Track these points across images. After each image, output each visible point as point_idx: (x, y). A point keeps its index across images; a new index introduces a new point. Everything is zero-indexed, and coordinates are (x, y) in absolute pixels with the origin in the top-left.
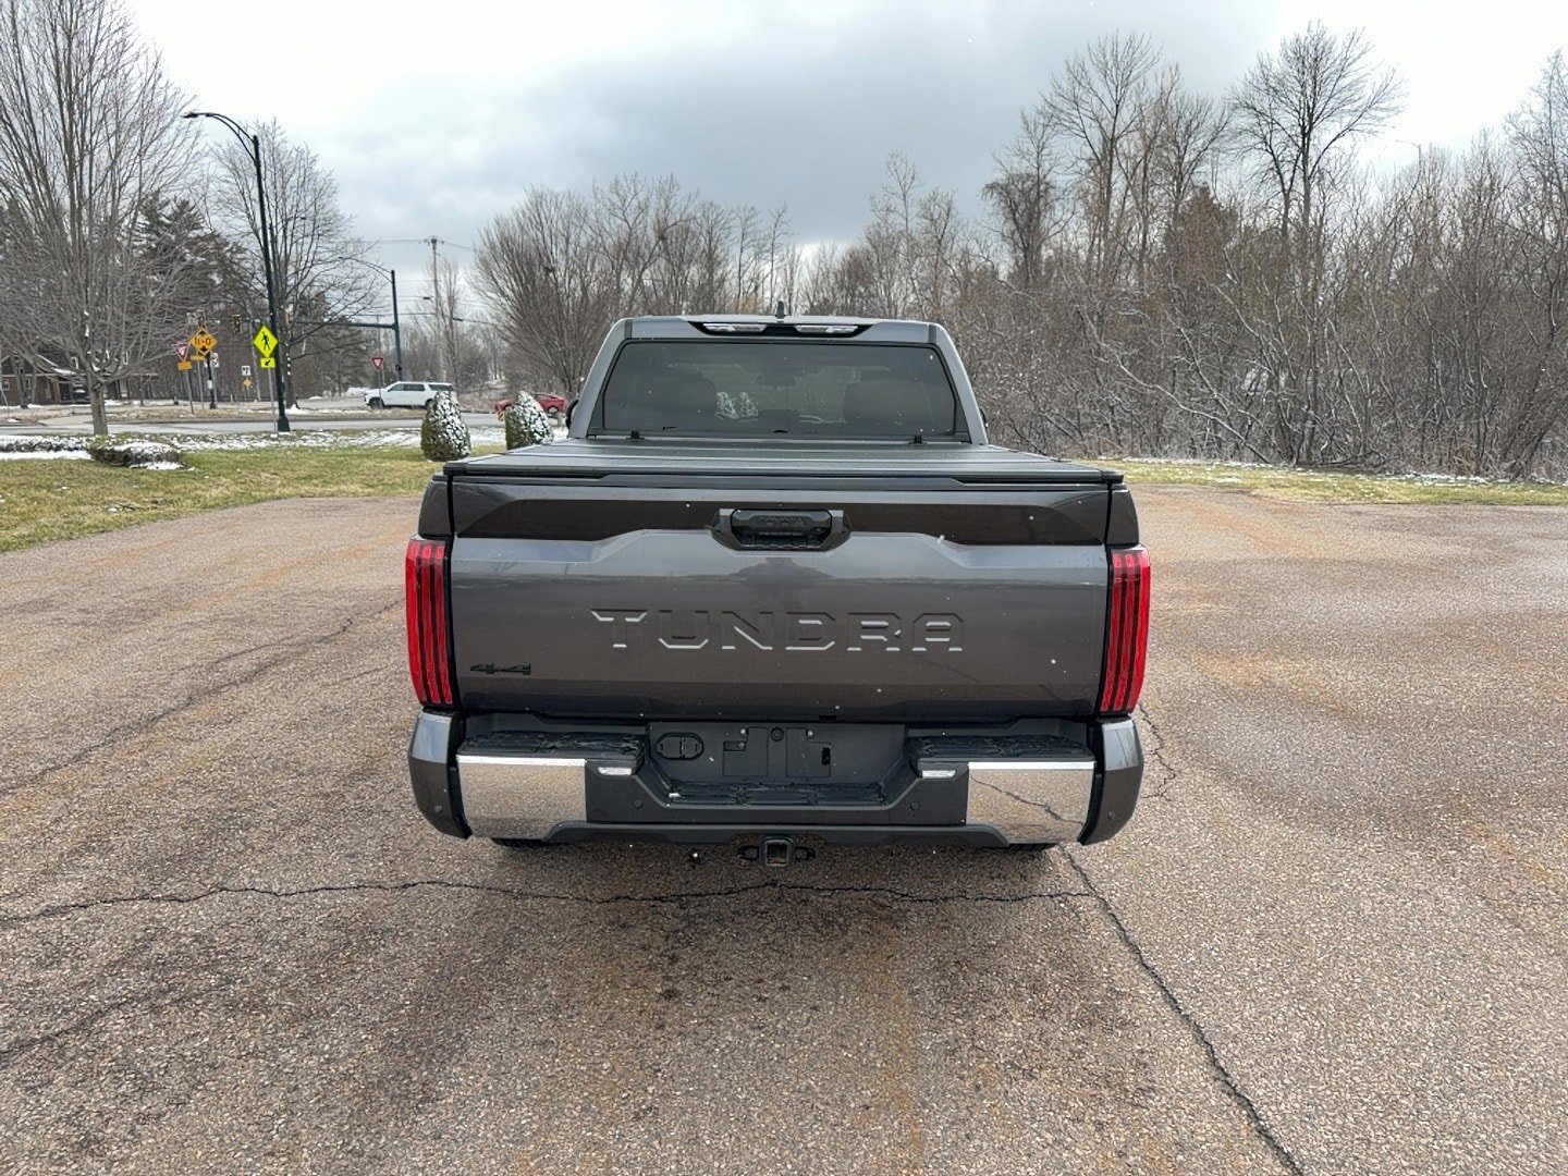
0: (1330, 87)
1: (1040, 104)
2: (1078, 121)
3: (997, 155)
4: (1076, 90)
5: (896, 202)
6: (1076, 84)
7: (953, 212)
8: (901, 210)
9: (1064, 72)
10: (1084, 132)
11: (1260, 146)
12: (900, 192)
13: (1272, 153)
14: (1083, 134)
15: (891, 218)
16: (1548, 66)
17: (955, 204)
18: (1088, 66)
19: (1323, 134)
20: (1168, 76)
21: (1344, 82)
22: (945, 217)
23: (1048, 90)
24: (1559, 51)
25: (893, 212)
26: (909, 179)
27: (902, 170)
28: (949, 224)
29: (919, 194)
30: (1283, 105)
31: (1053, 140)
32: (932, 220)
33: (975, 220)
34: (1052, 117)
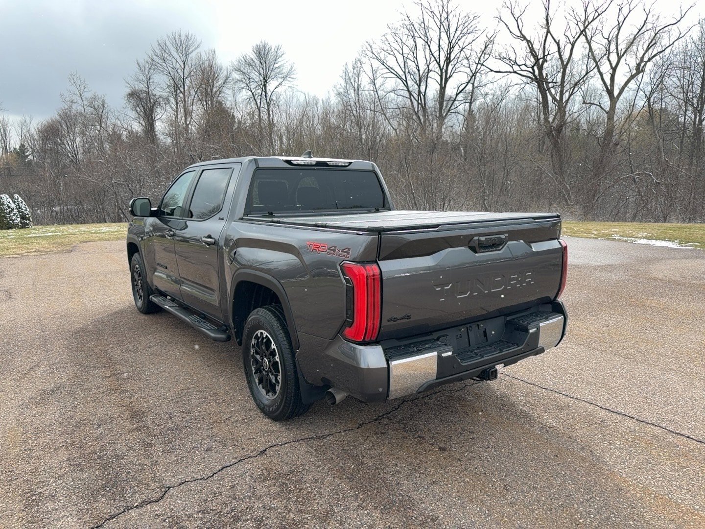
0: (272, 67)
1: (146, 58)
2: (166, 68)
3: (126, 80)
4: (164, 54)
5: (76, 98)
6: (163, 52)
7: (106, 105)
8: (80, 102)
9: (157, 46)
10: (170, 74)
11: (245, 87)
12: (79, 94)
13: (251, 91)
14: (169, 75)
15: (74, 106)
16: (344, 69)
17: (106, 101)
18: (168, 44)
19: (271, 86)
20: (211, 54)
21: (276, 66)
22: (102, 107)
23: (151, 53)
24: (346, 63)
25: (75, 103)
26: (82, 88)
27: (78, 82)
28: (104, 111)
29: (87, 95)
30: (254, 71)
31: (154, 76)
32: (95, 108)
33: (118, 110)
34: (153, 65)
